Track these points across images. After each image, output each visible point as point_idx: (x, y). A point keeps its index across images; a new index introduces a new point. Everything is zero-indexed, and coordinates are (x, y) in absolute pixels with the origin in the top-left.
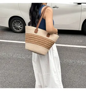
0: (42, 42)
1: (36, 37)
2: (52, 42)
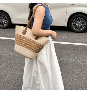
0: (28, 45)
1: (23, 38)
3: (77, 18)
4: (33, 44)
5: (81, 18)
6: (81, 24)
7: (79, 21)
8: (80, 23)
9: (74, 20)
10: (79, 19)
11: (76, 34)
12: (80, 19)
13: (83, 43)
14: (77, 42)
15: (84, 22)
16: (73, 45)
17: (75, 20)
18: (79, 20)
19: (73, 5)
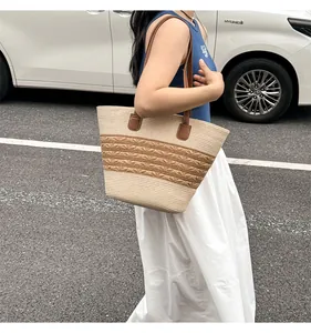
0: (159, 163)
2: (202, 159)
3: (253, 72)
4: (174, 158)
5: (267, 73)
6: (264, 92)
7: (260, 82)
8: (263, 89)
9: (242, 78)
10: (257, 73)
11: (246, 129)
12: (262, 74)
13: (274, 159)
14: (253, 158)
15: (276, 85)
16: (243, 166)
17: (245, 77)
18: (259, 77)
19: (237, 24)
